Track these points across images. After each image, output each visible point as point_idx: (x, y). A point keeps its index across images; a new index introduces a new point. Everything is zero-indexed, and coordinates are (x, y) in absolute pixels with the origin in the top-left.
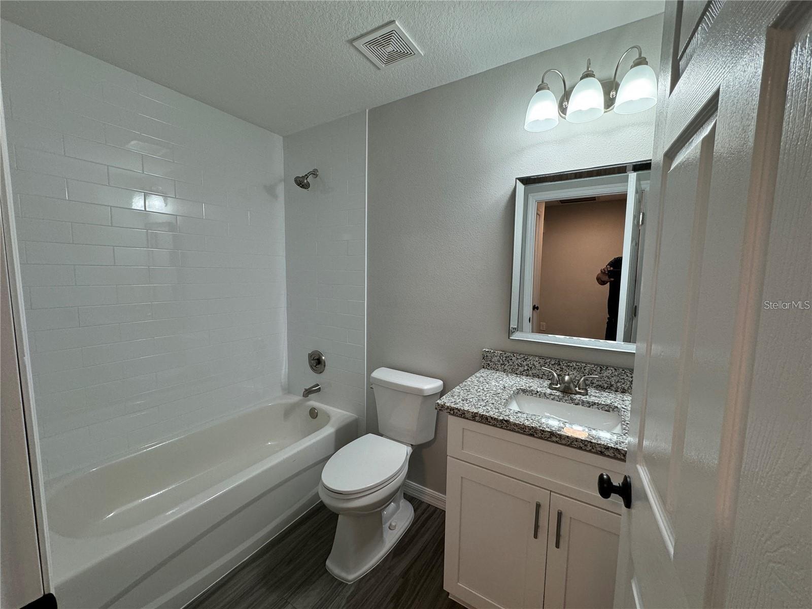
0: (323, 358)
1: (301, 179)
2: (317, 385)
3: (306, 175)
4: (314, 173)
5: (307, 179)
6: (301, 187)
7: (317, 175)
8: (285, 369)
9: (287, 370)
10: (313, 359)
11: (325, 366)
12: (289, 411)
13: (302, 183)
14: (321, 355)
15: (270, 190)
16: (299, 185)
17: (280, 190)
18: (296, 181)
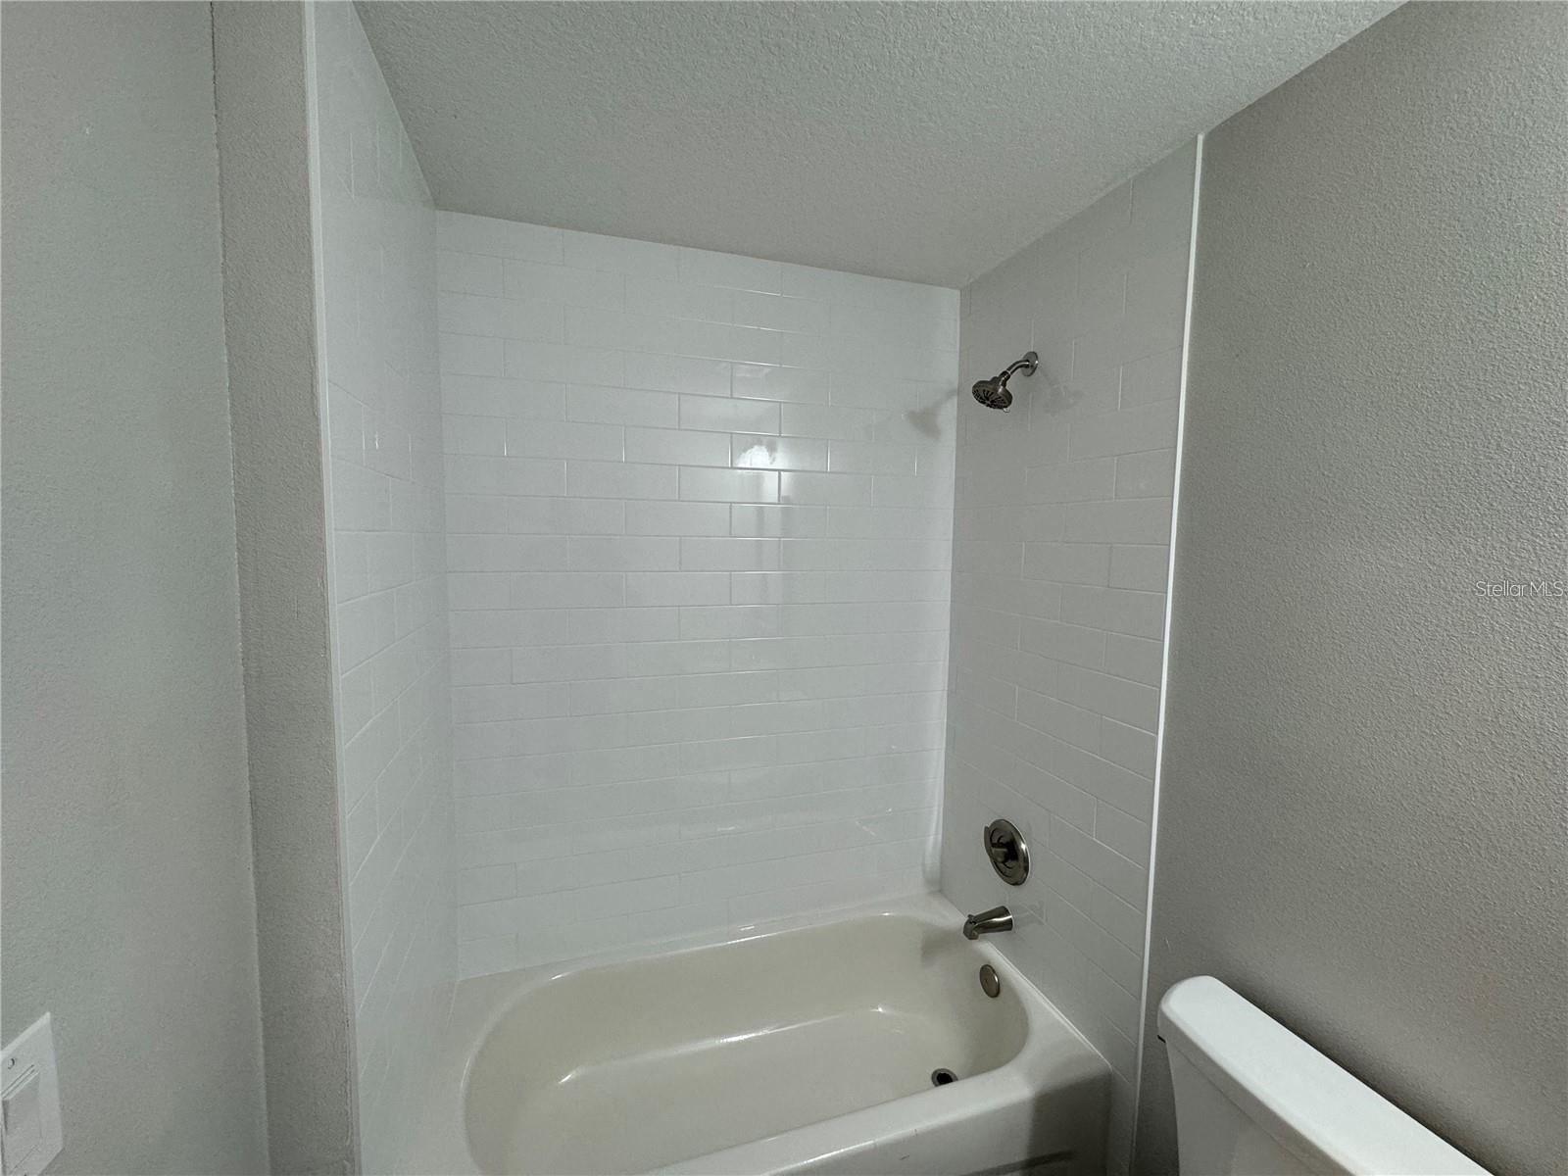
0: (1023, 846)
1: (990, 388)
2: (1004, 912)
3: (1004, 373)
4: (1028, 365)
5: (1004, 384)
6: (988, 405)
7: (1034, 368)
8: (937, 834)
9: (940, 837)
10: (999, 845)
11: (1026, 869)
12: (934, 945)
13: (991, 395)
14: (1016, 837)
15: (924, 422)
16: (983, 403)
17: (948, 415)
18: (976, 393)
